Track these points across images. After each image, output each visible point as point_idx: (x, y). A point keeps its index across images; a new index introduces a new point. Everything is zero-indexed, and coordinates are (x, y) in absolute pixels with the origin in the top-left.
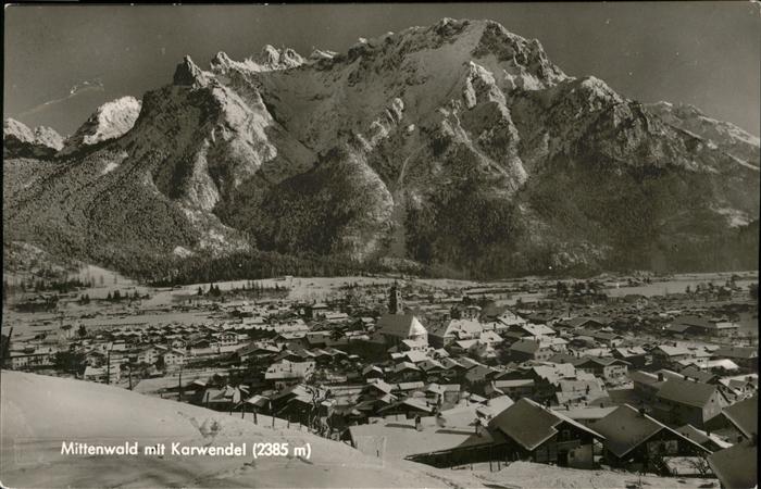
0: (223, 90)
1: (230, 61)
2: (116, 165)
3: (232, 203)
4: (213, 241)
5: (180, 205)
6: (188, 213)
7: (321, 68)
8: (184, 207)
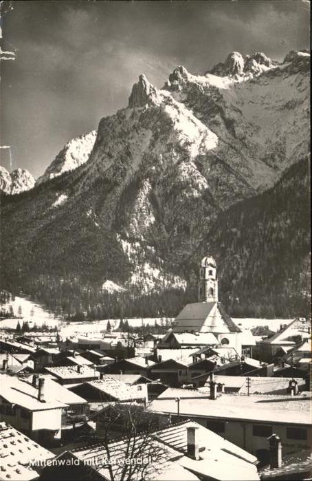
0: (176, 107)
1: (189, 75)
2: (66, 197)
3: (176, 233)
4: (145, 275)
5: (118, 236)
6: (125, 245)
7: (296, 69)
8: (122, 238)
